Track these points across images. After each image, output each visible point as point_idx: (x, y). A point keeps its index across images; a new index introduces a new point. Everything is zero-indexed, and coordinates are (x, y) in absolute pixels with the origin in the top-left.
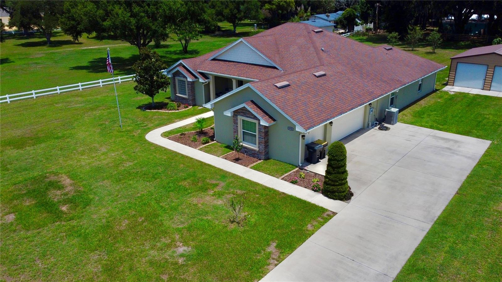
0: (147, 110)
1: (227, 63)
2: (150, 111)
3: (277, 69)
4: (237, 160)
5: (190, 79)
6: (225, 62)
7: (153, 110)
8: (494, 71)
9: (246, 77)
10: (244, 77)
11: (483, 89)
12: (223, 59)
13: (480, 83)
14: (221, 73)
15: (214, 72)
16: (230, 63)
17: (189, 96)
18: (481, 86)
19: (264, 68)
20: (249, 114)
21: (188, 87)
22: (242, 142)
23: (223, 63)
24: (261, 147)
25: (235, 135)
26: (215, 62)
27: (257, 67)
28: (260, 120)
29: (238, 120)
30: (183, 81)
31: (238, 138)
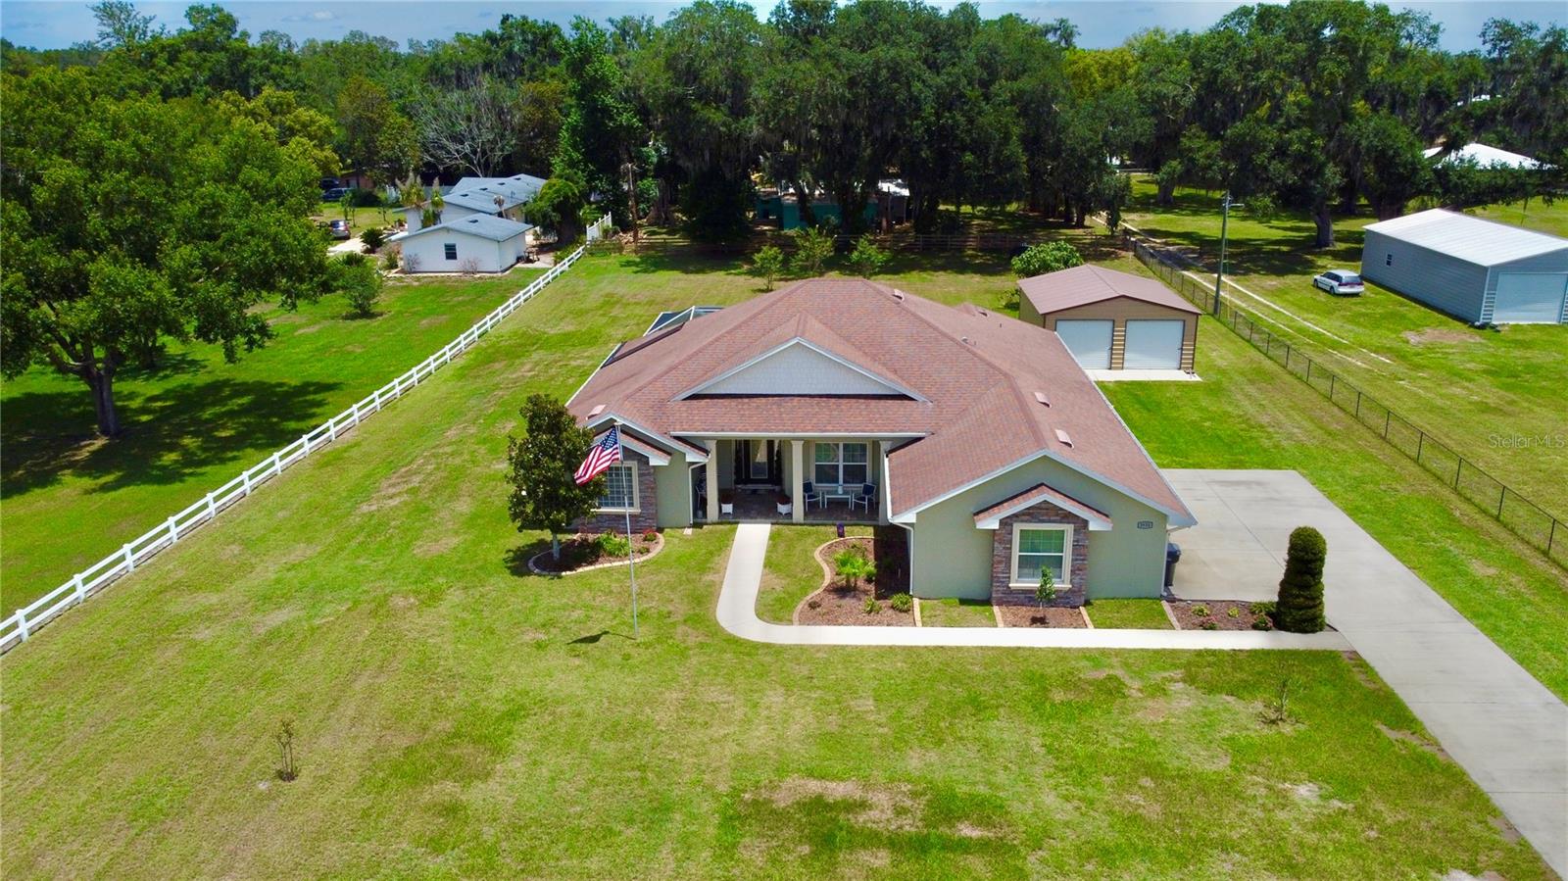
0: (563, 574)
1: (746, 400)
2: (573, 572)
3: (912, 399)
4: (1039, 621)
5: (657, 460)
6: (740, 400)
7: (580, 570)
8: (1125, 329)
9: (847, 430)
10: (839, 431)
11: (1110, 369)
12: (723, 392)
13: (1105, 355)
14: (756, 431)
15: (733, 430)
16: (755, 400)
17: (642, 505)
18: (1106, 363)
19: (873, 403)
20: (1047, 515)
21: (640, 482)
22: (1017, 582)
23: (733, 402)
24: (1077, 580)
25: (1000, 570)
26: (703, 402)
27: (847, 400)
28: (1085, 523)
29: (1011, 533)
30: (623, 468)
31: (1010, 573)
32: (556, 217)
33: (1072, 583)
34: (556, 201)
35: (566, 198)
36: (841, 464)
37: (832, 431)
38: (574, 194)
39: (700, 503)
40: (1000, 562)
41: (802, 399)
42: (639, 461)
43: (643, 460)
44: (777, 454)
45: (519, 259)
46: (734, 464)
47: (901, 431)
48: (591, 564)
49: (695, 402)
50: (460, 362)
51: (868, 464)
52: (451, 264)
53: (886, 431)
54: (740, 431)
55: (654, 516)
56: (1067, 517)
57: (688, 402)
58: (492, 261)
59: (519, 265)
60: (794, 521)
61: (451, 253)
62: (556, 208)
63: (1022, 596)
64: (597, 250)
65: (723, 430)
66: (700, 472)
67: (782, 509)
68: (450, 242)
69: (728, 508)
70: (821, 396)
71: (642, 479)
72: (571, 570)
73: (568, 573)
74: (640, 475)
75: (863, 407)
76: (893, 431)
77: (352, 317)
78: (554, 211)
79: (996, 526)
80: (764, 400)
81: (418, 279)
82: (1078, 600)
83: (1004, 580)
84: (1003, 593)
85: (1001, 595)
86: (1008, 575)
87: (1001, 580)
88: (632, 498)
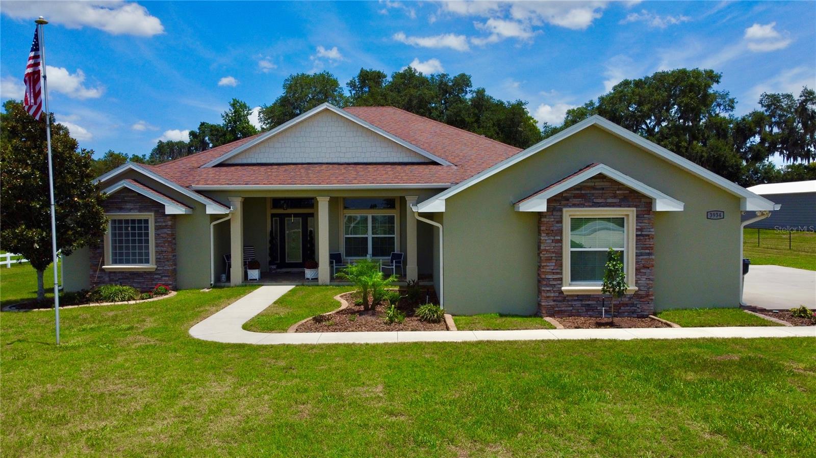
2: (49, 309)
3: (439, 164)
5: (172, 209)
6: (269, 167)
7: (59, 309)
9: (372, 183)
12: (254, 161)
16: (285, 166)
17: (158, 261)
20: (602, 196)
21: (157, 236)
22: (570, 285)
23: (263, 169)
24: (643, 281)
25: (548, 269)
26: (233, 167)
27: (374, 166)
29: (561, 222)
30: (140, 221)
31: (561, 273)
33: (637, 284)
36: (370, 236)
37: (358, 184)
40: (549, 259)
41: (330, 166)
42: (156, 212)
43: (159, 208)
44: (311, 234)
46: (268, 245)
47: (426, 182)
48: (76, 304)
49: (224, 168)
51: (396, 236)
54: (264, 184)
56: (630, 197)
57: (214, 169)
60: (319, 283)
63: (578, 304)
65: (247, 184)
67: (309, 273)
69: (254, 274)
70: (348, 164)
71: (159, 232)
72: (46, 308)
73: (41, 310)
74: (157, 228)
76: (418, 183)
79: (543, 208)
80: (293, 166)
82: (645, 307)
83: (555, 283)
84: (554, 301)
85: (552, 303)
86: (559, 276)
87: (551, 283)
88: (147, 254)
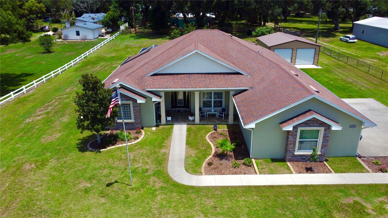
0: (102, 150)
1: (176, 76)
2: (106, 149)
3: (242, 74)
4: (309, 170)
5: (140, 101)
6: (173, 76)
7: (108, 148)
8: (296, 52)
9: (217, 87)
10: (214, 87)
14: (180, 88)
15: (171, 88)
16: (179, 75)
17: (135, 119)
19: (226, 76)
20: (313, 123)
21: (134, 110)
22: (298, 152)
23: (171, 77)
24: (323, 150)
25: (290, 147)
26: (159, 77)
27: (216, 75)
28: (329, 127)
29: (297, 132)
30: (127, 104)
31: (295, 148)
32: (111, 23)
33: (321, 152)
34: (110, 18)
35: (114, 17)
36: (213, 100)
37: (211, 87)
38: (116, 16)
39: (158, 117)
40: (291, 144)
41: (198, 75)
42: (133, 101)
43: (135, 101)
44: (188, 96)
45: (99, 36)
47: (239, 87)
48: (113, 145)
49: (155, 77)
50: (77, 66)
51: (223, 100)
52: (78, 37)
53: (233, 87)
54: (174, 88)
55: (141, 123)
56: (322, 124)
57: (152, 77)
58: (90, 36)
59: (100, 37)
60: (196, 123)
61: (78, 33)
62: (111, 20)
63: (299, 158)
64: (123, 33)
65: (167, 88)
66: (158, 105)
67: (191, 118)
68: (77, 30)
69: (169, 118)
70: (205, 74)
71: (134, 108)
72: (104, 148)
73: (104, 150)
74: (134, 107)
75: (222, 78)
76: (235, 87)
77: (44, 53)
78: (110, 21)
79: (291, 129)
80: (183, 75)
81: (68, 42)
82: (323, 159)
83: (292, 151)
84: (291, 157)
85: (290, 158)
86: (294, 149)
87: (291, 151)
88: (131, 116)
